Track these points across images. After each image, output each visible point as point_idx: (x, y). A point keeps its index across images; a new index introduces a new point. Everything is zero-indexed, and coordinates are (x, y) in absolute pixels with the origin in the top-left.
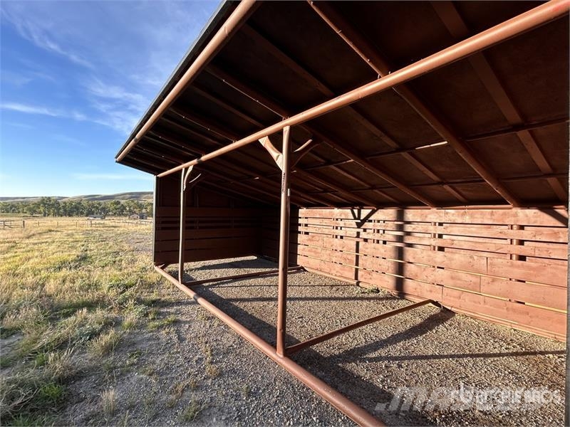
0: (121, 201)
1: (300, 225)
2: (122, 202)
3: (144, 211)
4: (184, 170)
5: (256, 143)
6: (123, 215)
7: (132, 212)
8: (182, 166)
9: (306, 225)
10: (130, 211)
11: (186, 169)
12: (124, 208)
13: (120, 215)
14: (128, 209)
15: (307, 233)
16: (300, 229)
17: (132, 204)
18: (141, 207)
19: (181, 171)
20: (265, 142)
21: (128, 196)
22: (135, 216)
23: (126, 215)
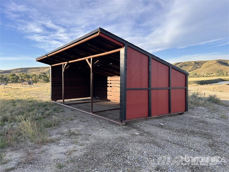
0: (15, 73)
1: (108, 83)
2: (17, 74)
3: (30, 79)
4: (63, 65)
5: (85, 60)
6: (17, 82)
7: (23, 81)
8: (63, 63)
9: (111, 83)
10: (22, 80)
11: (64, 64)
12: (18, 78)
13: (15, 82)
14: (20, 78)
15: (111, 87)
16: (108, 85)
17: (23, 75)
18: (28, 77)
19: (62, 65)
20: (87, 60)
21: (20, 70)
22: (26, 83)
23: (19, 82)
